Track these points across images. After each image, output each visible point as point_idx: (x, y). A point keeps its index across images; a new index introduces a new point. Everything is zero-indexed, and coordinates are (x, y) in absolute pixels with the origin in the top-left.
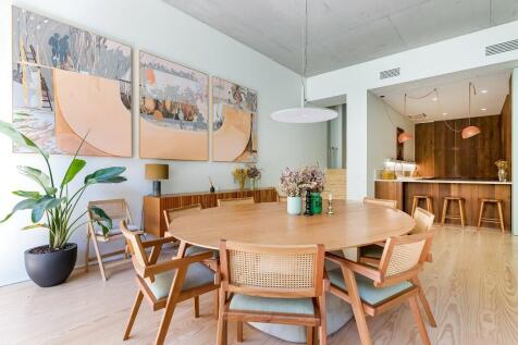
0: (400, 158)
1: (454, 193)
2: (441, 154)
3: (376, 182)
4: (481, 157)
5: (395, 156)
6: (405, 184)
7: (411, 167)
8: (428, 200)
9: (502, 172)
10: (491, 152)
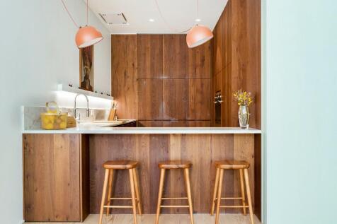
0: (86, 85)
1: (175, 152)
2: (146, 83)
3: (25, 136)
4: (192, 90)
5: (77, 82)
6: (87, 138)
7: (107, 104)
8: (132, 173)
9: (243, 111)
10: (202, 85)
